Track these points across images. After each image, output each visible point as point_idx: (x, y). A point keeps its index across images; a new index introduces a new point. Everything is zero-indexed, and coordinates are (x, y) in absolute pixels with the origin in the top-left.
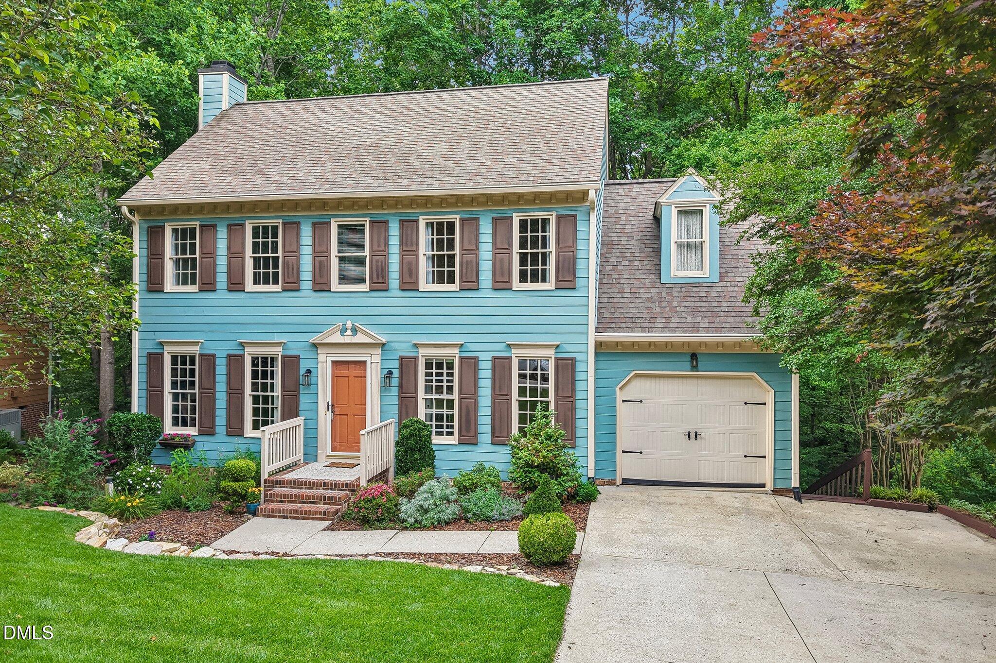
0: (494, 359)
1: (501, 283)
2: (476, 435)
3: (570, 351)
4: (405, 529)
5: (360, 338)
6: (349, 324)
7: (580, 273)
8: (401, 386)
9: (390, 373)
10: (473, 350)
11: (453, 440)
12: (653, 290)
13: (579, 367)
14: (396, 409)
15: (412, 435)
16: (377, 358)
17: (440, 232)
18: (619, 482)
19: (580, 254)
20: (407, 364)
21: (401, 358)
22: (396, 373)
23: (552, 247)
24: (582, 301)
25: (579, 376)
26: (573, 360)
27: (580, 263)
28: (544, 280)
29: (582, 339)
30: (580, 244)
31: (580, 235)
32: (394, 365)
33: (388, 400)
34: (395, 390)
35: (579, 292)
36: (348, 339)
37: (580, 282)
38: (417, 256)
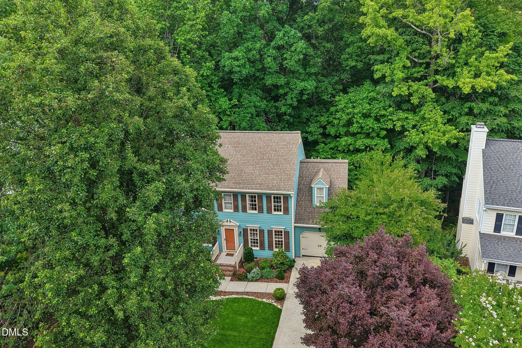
0: (268, 230)
1: (269, 211)
2: (264, 248)
3: (288, 229)
4: (249, 281)
5: (232, 224)
6: (229, 220)
7: (290, 211)
8: (244, 235)
9: (241, 232)
10: (263, 228)
11: (258, 249)
14: (243, 241)
16: (237, 229)
17: (252, 198)
18: (301, 256)
19: (290, 206)
20: (245, 231)
21: (243, 229)
22: (242, 232)
23: (282, 204)
24: (290, 218)
25: (290, 235)
26: (289, 232)
27: (290, 209)
28: (280, 211)
29: (290, 226)
30: (289, 204)
31: (289, 202)
32: (242, 231)
33: (240, 238)
34: (242, 236)
35: (290, 215)
36: (229, 224)
37: (290, 213)
38: (246, 204)
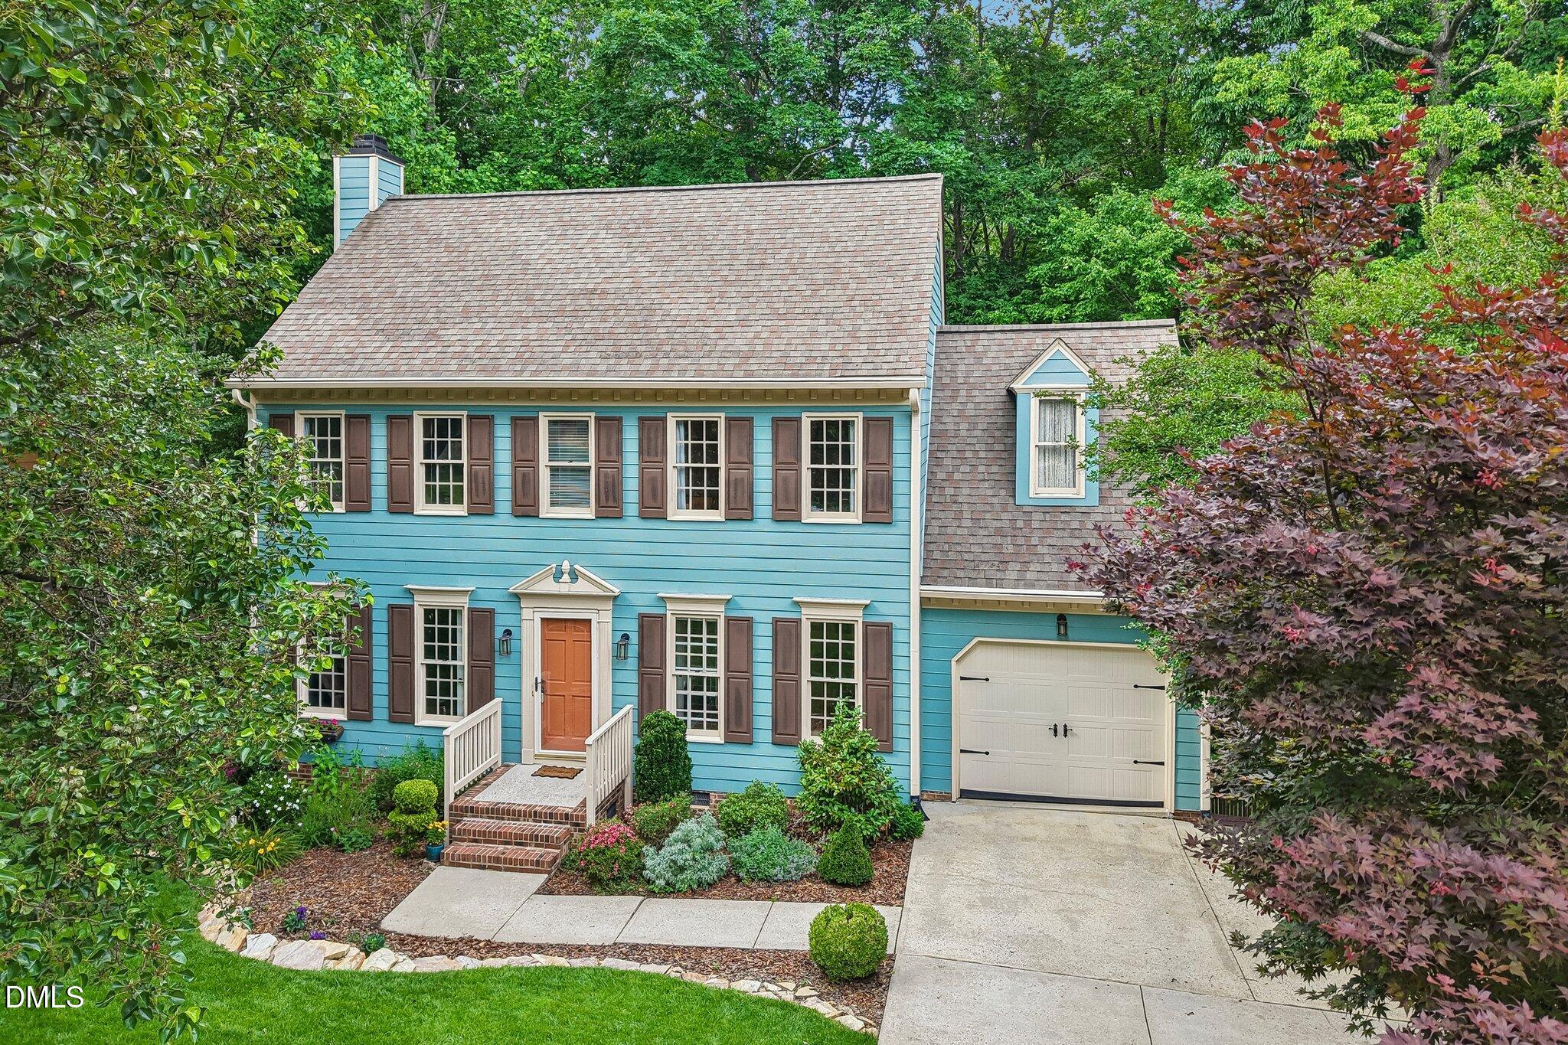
0: (776, 621)
1: (786, 511)
2: (750, 730)
3: (886, 612)
4: (651, 894)
5: (581, 587)
6: (566, 565)
7: (898, 501)
8: (641, 657)
9: (626, 637)
10: (747, 607)
11: (717, 737)
12: (1005, 516)
13: (898, 636)
14: (634, 690)
15: (658, 740)
16: (607, 616)
17: (697, 435)
18: (955, 795)
19: (898, 474)
20: (650, 626)
21: (642, 617)
22: (634, 638)
23: (858, 462)
24: (901, 541)
25: (898, 650)
26: (889, 627)
27: (898, 488)
28: (847, 507)
29: (902, 596)
30: (898, 460)
31: (898, 447)
32: (632, 627)
33: (621, 676)
34: (633, 663)
35: (900, 529)
36: (564, 588)
37: (899, 514)
38: (664, 470)
